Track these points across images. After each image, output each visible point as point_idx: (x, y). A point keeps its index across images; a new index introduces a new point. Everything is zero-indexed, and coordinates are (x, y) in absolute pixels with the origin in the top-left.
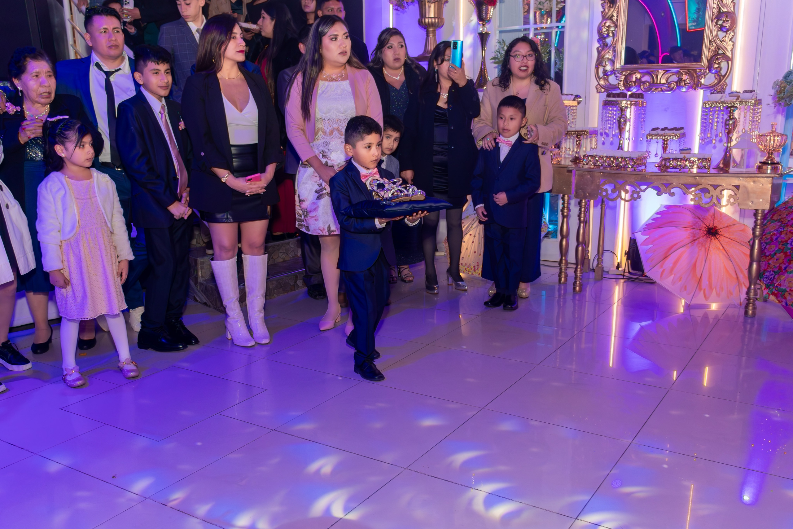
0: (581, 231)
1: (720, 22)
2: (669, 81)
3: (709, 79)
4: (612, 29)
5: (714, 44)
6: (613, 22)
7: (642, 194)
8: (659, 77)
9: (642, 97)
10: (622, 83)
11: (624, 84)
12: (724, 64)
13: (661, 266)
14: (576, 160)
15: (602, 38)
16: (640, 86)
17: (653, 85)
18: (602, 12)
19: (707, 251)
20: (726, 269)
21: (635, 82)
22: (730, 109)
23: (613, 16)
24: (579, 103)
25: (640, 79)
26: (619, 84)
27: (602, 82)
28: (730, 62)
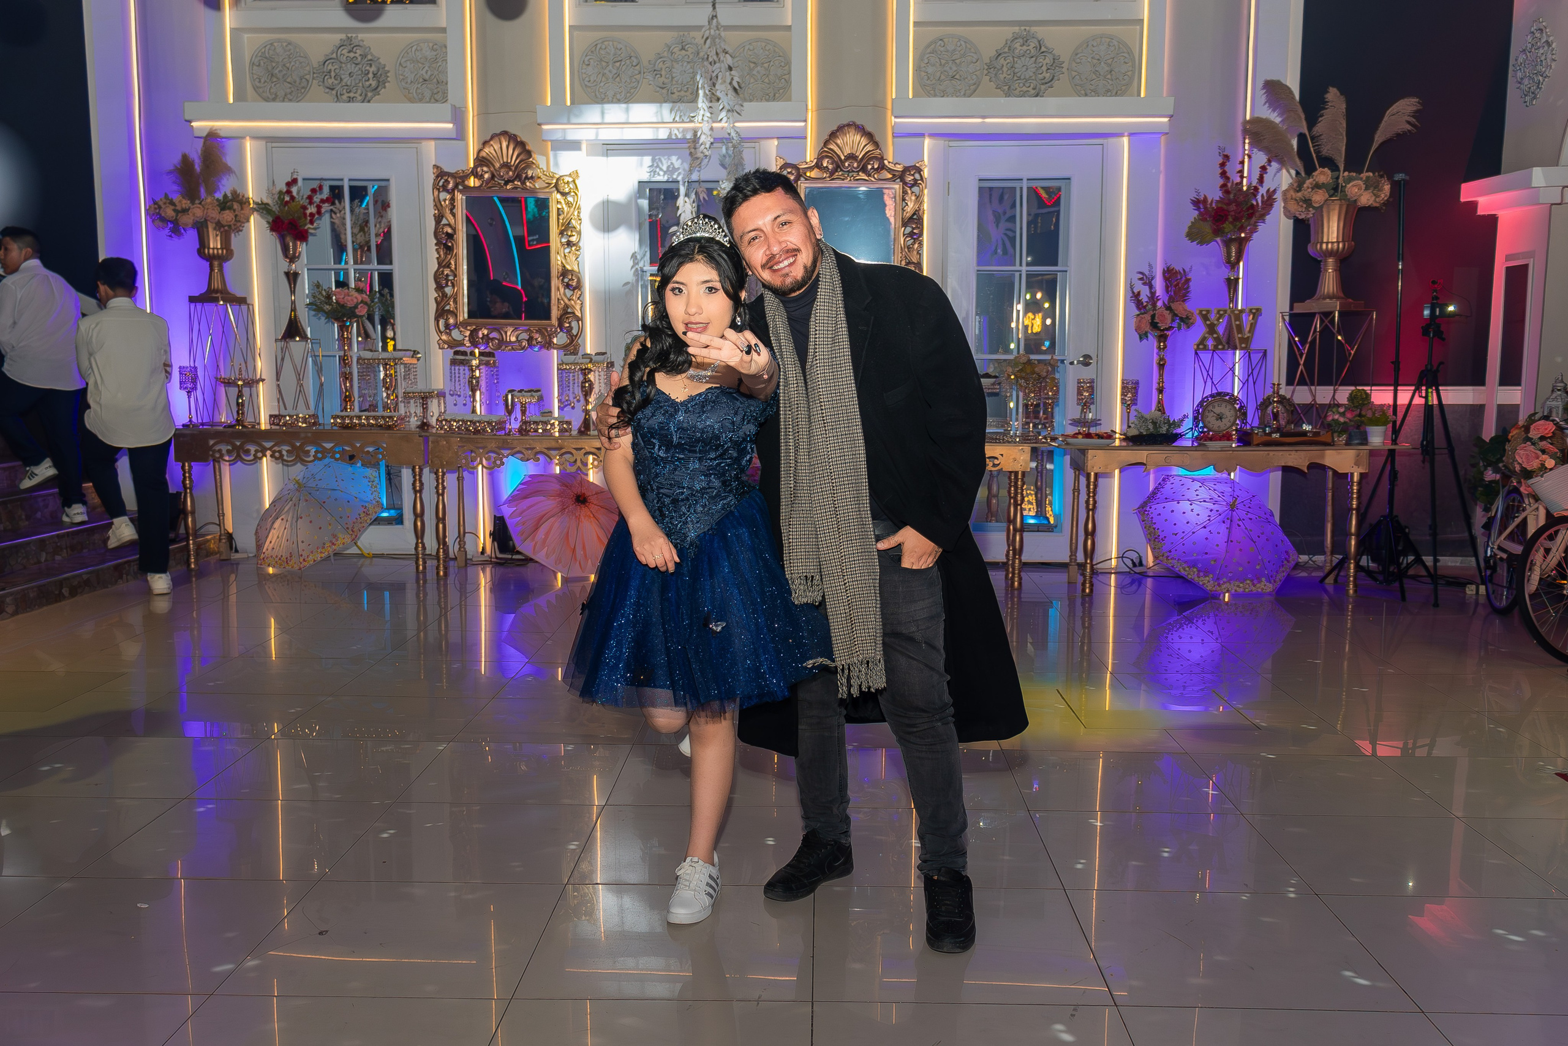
0: (441, 507)
1: (566, 280)
2: (519, 339)
3: (560, 339)
4: (451, 278)
5: (562, 302)
6: (452, 271)
7: (505, 460)
8: (509, 334)
9: (494, 356)
10: (467, 339)
11: (469, 340)
12: (574, 324)
13: (533, 539)
14: (424, 426)
15: (439, 287)
16: (488, 344)
17: (502, 342)
18: (438, 258)
19: (578, 518)
20: (599, 537)
21: (482, 338)
22: (585, 372)
23: (450, 264)
24: (418, 359)
25: (488, 335)
26: (464, 340)
27: (444, 337)
28: (580, 322)
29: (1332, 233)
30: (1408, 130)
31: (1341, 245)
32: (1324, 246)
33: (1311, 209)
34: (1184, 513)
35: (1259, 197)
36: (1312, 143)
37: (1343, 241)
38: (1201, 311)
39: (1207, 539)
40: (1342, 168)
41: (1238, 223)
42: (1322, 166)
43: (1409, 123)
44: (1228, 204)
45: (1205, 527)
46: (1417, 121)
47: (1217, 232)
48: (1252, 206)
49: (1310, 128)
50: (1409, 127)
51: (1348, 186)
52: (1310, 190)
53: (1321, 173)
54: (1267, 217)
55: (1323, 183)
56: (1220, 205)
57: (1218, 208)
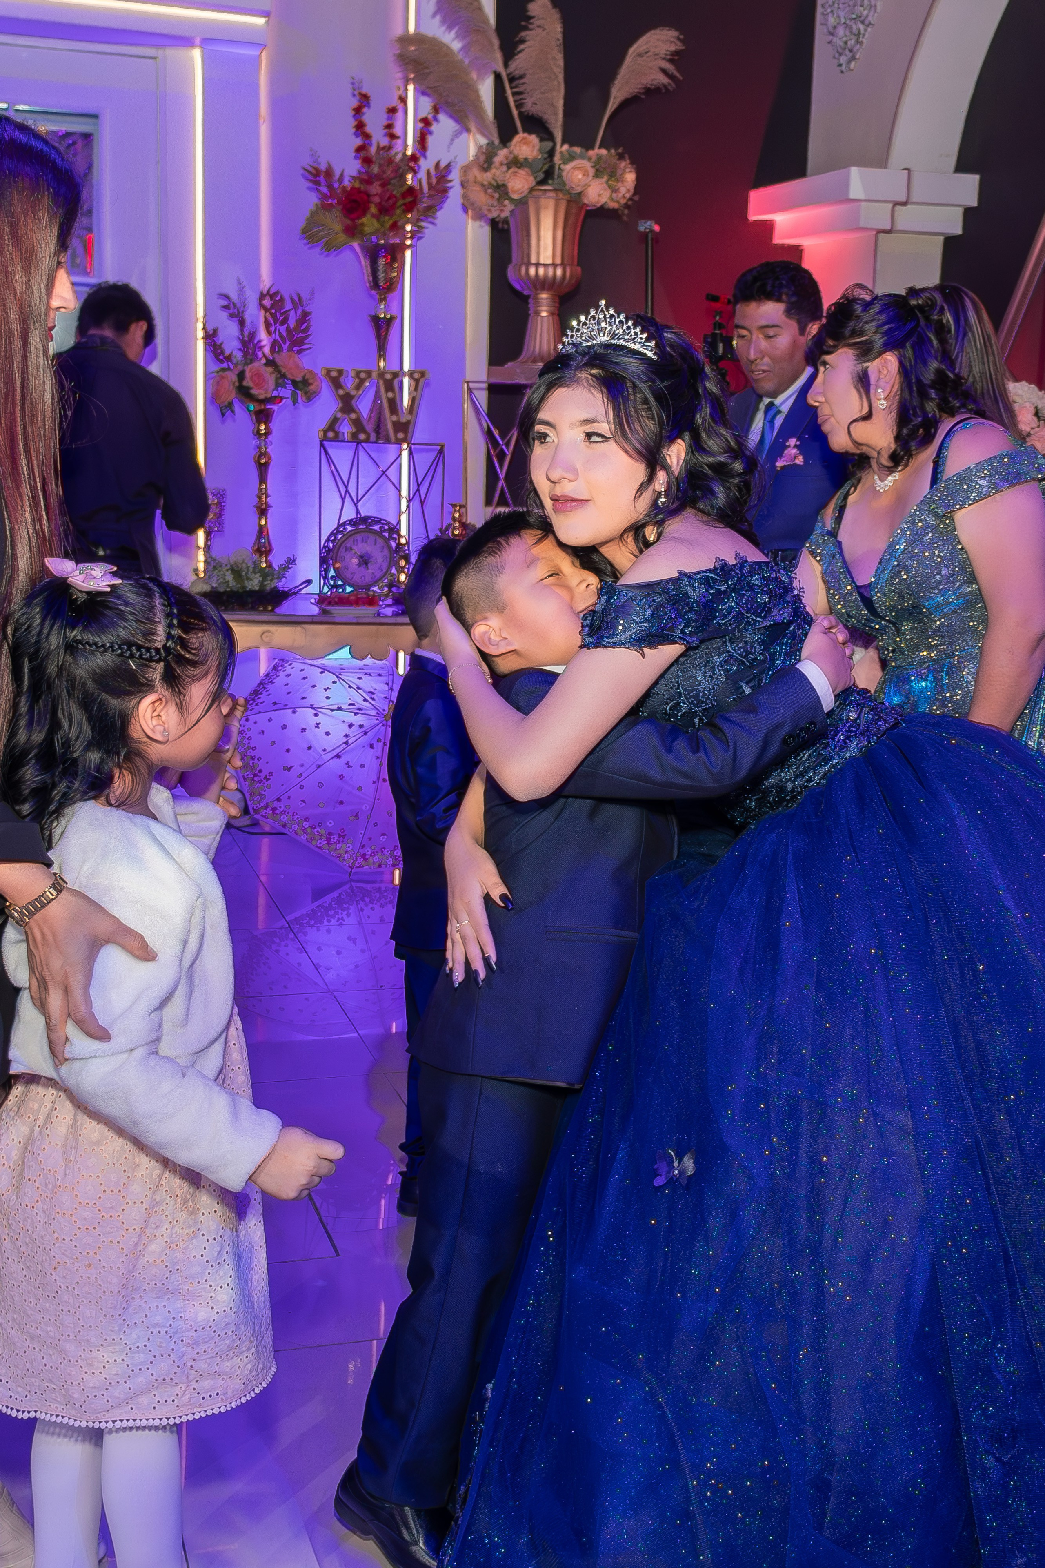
29: (545, 249)
30: (665, 86)
31: (559, 272)
32: (532, 271)
33: (506, 202)
34: (303, 730)
35: (422, 175)
36: (512, 88)
37: (563, 264)
38: (329, 371)
39: (341, 777)
40: (558, 136)
41: (387, 218)
42: (527, 130)
43: (664, 71)
44: (368, 181)
45: (338, 756)
46: (678, 68)
47: (351, 231)
48: (411, 191)
49: (506, 65)
50: (663, 80)
51: (567, 167)
52: (504, 168)
53: (524, 141)
54: (440, 214)
55: (526, 159)
56: (357, 184)
57: (353, 189)
